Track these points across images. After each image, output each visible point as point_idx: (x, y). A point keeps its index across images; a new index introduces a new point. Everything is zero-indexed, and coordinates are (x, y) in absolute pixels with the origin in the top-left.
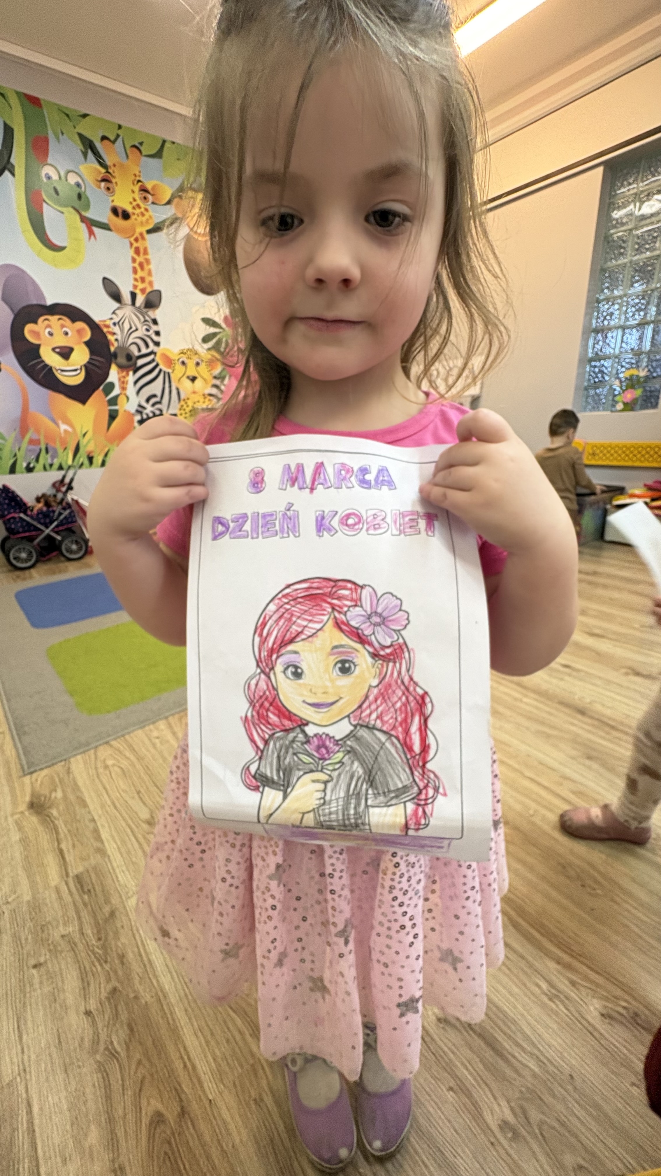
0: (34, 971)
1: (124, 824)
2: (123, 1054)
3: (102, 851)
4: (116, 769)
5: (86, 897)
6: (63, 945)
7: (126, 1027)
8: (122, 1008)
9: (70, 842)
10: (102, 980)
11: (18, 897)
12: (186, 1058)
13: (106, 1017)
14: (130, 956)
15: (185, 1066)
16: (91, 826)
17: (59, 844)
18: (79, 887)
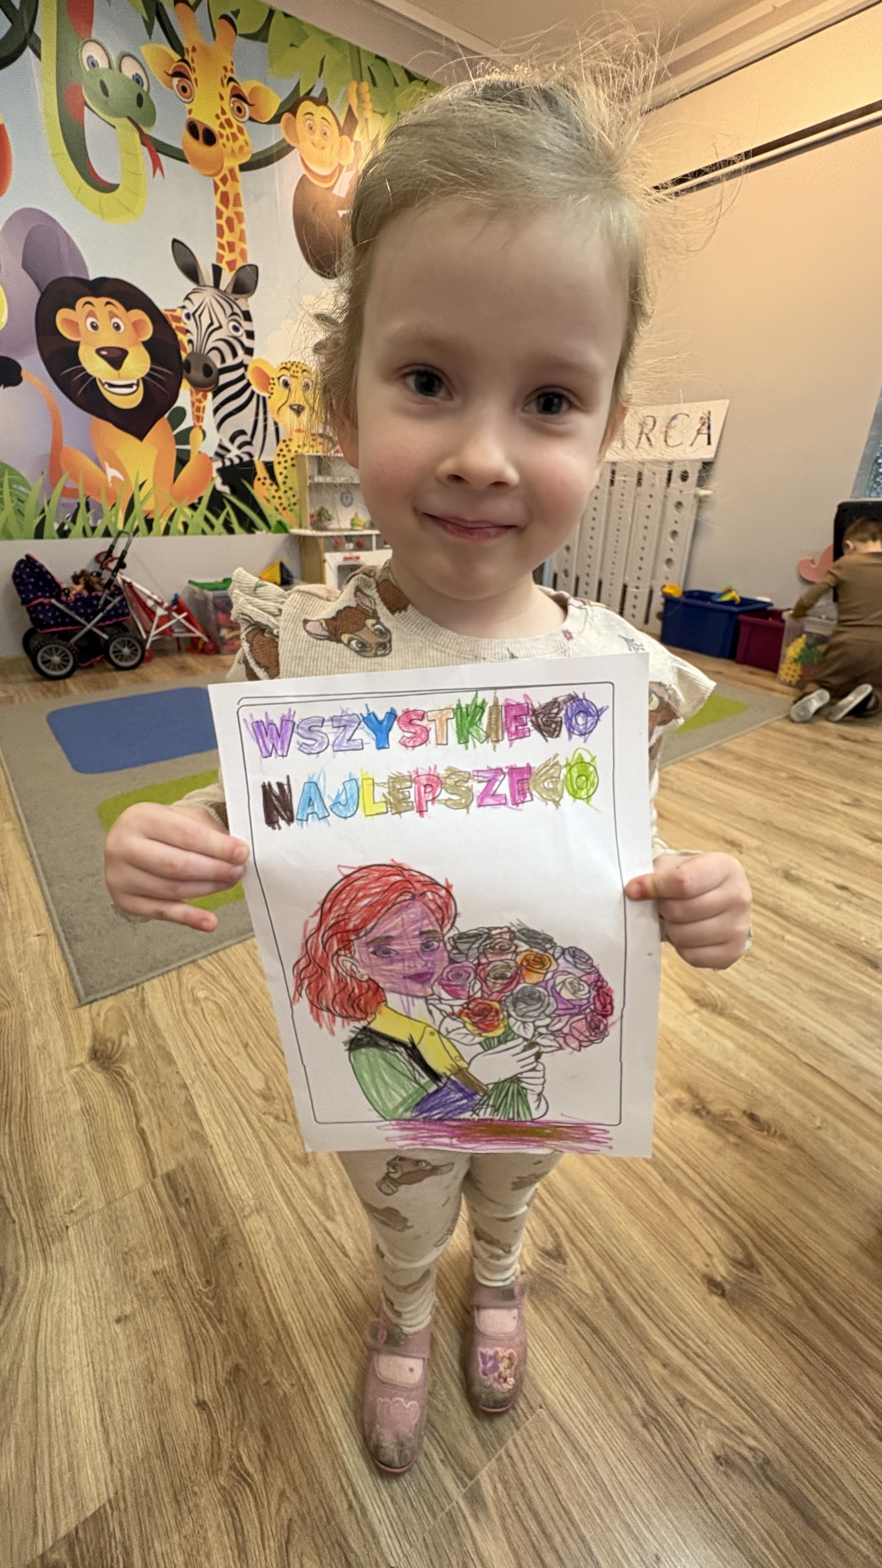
0: (118, 1328)
1: (228, 1096)
2: (257, 1477)
3: (200, 1137)
4: (211, 1006)
5: (183, 1210)
6: (157, 1289)
7: (258, 1433)
8: (249, 1399)
9: (154, 1119)
10: (218, 1349)
11: (86, 1203)
12: (350, 1492)
13: (229, 1415)
14: (255, 1314)
15: (351, 1507)
16: (182, 1094)
17: (138, 1121)
18: (172, 1193)
